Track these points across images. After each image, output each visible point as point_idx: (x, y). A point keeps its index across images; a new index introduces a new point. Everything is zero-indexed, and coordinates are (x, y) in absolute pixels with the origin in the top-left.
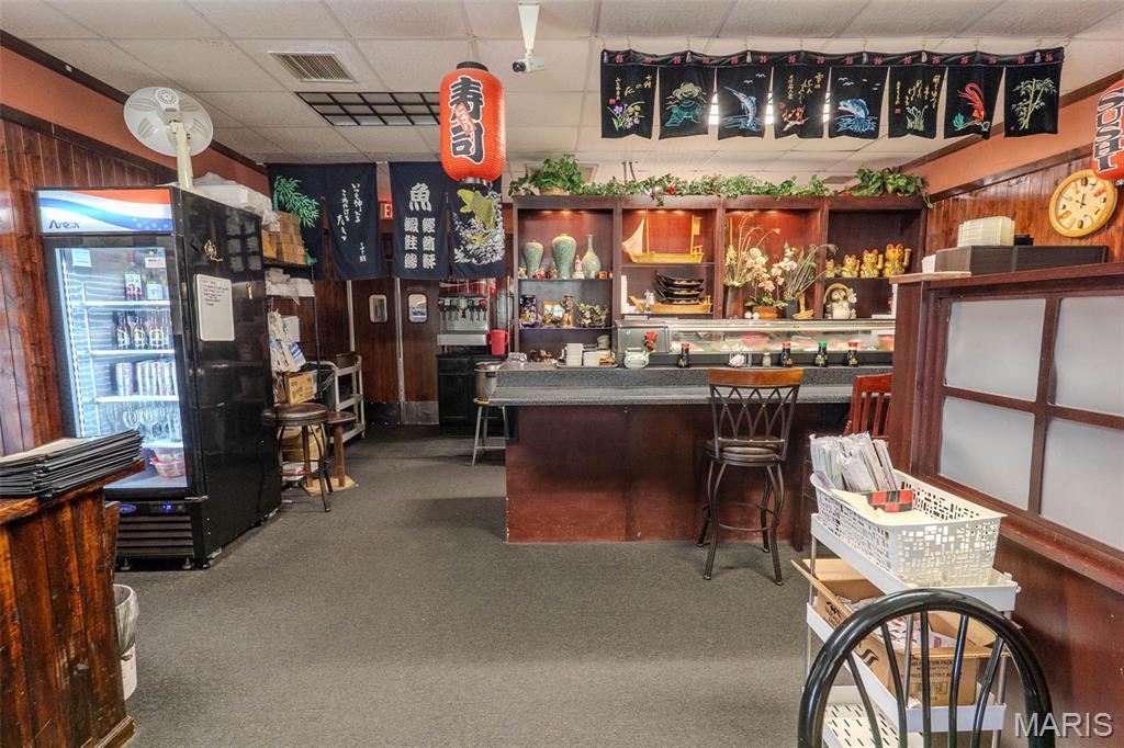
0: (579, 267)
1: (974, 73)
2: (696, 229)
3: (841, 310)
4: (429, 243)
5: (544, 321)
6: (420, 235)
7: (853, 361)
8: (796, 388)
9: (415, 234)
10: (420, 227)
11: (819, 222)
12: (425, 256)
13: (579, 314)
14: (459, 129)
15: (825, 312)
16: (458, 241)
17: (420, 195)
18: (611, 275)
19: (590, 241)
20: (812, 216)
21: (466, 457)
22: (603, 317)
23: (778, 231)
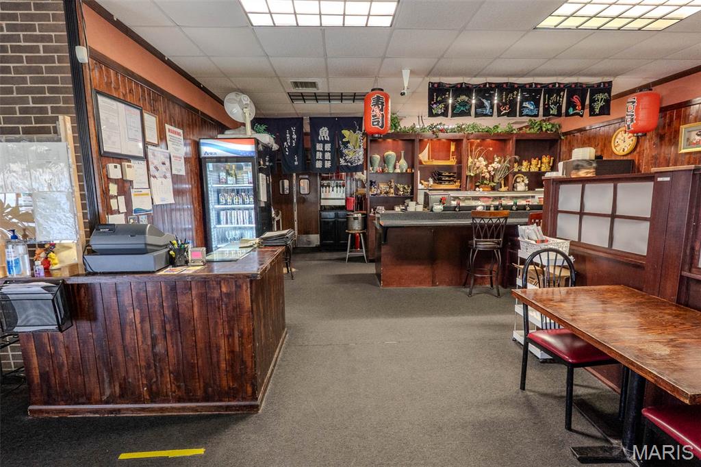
0: (398, 167)
1: (577, 91)
2: (453, 148)
3: (521, 187)
4: (328, 156)
5: (381, 193)
6: (324, 152)
7: (528, 208)
8: (506, 218)
9: (321, 151)
10: (324, 148)
11: (511, 145)
12: (326, 162)
13: (397, 189)
14: (375, 116)
15: (513, 188)
16: (342, 155)
17: (324, 133)
18: (413, 171)
19: (403, 154)
20: (508, 142)
21: (344, 259)
22: (409, 191)
23: (491, 149)
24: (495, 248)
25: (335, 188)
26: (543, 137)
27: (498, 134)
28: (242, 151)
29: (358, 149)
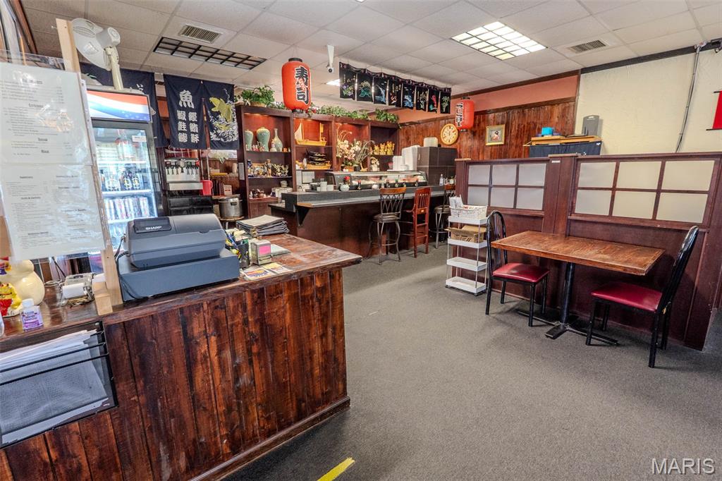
0: (273, 146)
1: (434, 91)
2: (322, 130)
3: (375, 168)
4: (194, 127)
5: (258, 174)
6: (188, 122)
7: (405, 186)
8: (404, 194)
9: (184, 121)
10: (187, 117)
11: (367, 130)
12: (192, 135)
13: (274, 170)
14: (300, 89)
16: (212, 128)
17: (186, 97)
18: (289, 150)
19: (276, 132)
20: (363, 127)
22: (287, 171)
23: (351, 133)
24: (396, 220)
25: (184, 169)
26: (387, 126)
27: (358, 120)
28: (128, 113)
29: (231, 123)
